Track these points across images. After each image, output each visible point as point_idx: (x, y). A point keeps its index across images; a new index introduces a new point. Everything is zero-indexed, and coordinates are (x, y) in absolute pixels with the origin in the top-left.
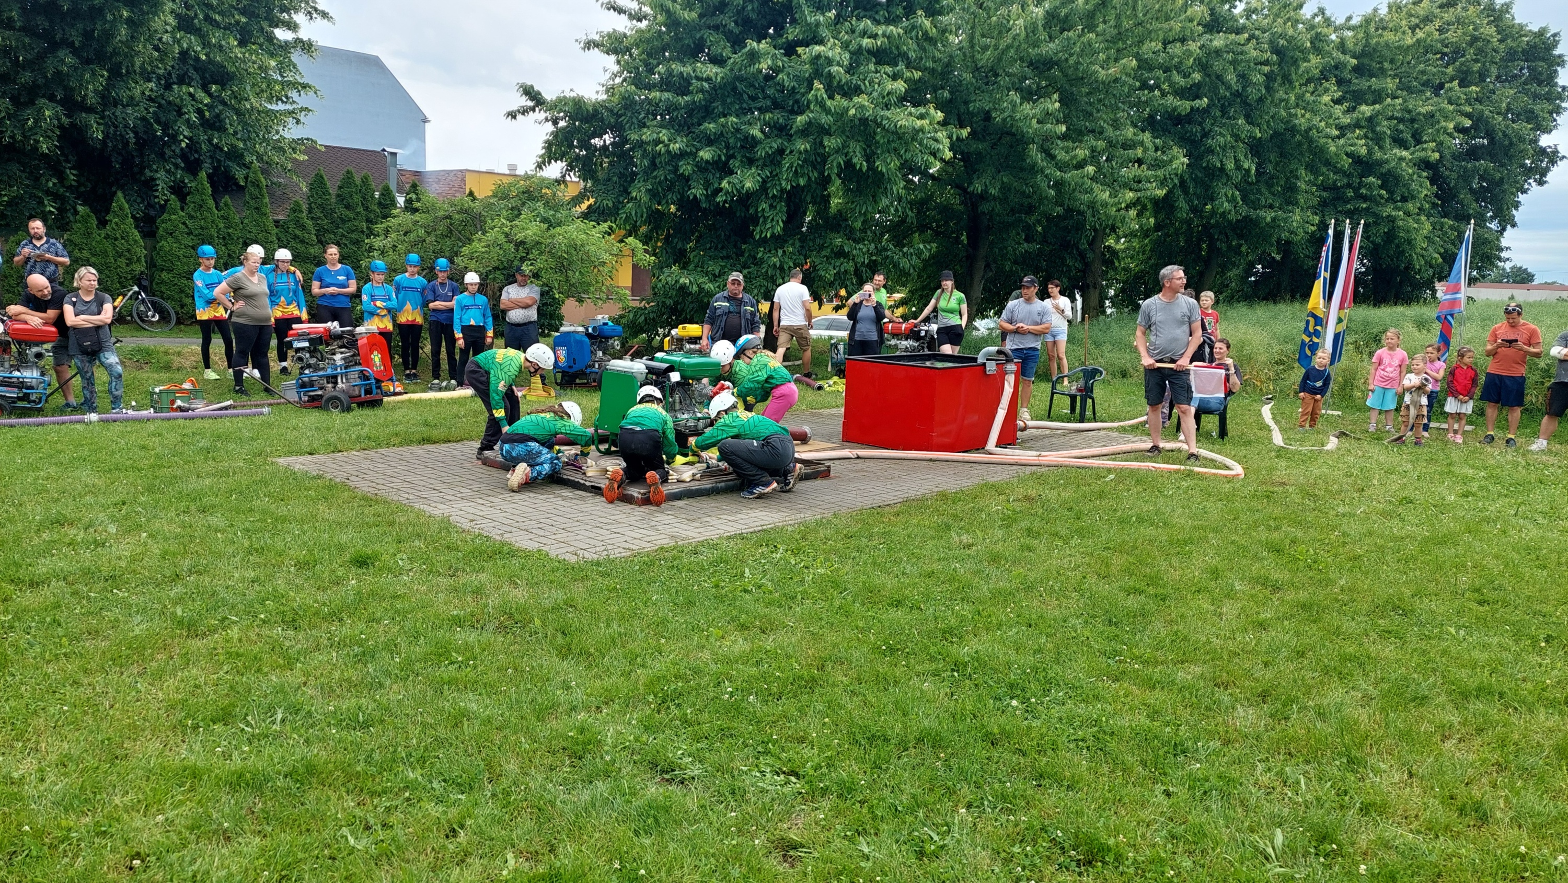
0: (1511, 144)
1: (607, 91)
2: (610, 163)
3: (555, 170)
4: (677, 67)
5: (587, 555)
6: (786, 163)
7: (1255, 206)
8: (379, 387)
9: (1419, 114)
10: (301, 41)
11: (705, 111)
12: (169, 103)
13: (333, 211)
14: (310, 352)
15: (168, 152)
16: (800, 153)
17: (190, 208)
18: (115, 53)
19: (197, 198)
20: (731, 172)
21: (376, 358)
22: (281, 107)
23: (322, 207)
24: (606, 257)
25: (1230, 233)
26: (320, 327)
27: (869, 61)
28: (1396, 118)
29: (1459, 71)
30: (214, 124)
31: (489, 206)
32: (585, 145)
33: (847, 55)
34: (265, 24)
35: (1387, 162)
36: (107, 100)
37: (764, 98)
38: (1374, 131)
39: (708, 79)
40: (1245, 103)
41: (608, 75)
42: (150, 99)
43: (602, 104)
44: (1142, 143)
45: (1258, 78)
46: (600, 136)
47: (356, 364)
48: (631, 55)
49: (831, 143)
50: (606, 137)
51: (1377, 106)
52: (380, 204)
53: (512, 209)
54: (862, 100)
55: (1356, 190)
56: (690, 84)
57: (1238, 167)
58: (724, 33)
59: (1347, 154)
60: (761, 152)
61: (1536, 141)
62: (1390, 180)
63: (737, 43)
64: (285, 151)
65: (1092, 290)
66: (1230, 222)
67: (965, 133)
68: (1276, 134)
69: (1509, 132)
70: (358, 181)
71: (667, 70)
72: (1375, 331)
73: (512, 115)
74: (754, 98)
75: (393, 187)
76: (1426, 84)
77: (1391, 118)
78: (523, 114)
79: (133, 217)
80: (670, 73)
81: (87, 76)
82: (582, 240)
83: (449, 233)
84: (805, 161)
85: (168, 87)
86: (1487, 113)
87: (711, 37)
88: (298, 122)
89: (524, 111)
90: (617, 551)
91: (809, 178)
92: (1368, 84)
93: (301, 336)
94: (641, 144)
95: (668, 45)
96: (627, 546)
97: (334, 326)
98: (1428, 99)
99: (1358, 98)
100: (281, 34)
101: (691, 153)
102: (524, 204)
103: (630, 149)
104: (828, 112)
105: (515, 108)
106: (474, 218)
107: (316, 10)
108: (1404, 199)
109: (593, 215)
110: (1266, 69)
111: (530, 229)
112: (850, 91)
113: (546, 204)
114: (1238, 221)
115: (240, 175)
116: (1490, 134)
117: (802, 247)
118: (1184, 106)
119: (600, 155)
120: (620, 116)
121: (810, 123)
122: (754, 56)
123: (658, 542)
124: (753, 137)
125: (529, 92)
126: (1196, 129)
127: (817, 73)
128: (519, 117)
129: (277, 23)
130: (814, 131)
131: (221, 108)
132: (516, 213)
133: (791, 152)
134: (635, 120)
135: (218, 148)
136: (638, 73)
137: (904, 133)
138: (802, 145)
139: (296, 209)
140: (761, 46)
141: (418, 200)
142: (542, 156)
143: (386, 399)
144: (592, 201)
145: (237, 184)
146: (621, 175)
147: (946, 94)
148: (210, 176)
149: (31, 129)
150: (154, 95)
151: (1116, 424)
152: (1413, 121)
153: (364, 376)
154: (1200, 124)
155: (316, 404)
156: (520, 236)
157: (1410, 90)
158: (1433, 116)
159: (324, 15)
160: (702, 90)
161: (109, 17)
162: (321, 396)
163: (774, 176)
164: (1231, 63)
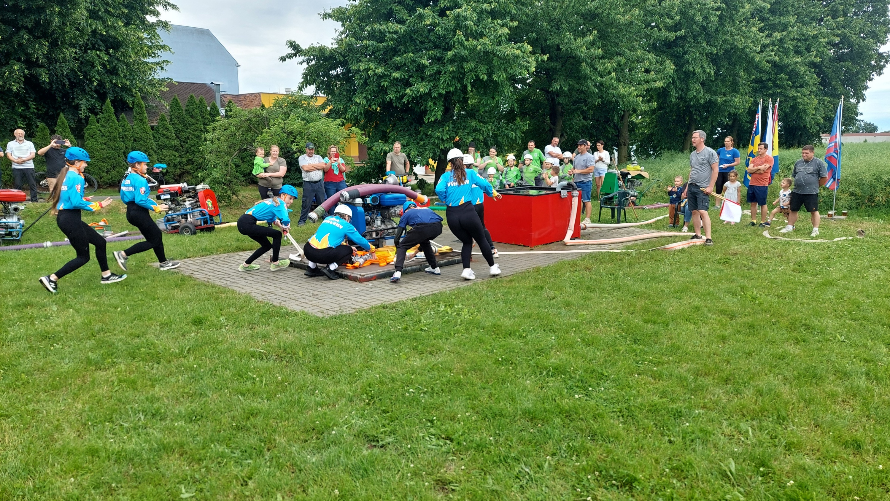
0: (863, 51)
1: (338, 43)
2: (341, 84)
3: (310, 90)
4: (377, 26)
5: (329, 312)
6: (442, 78)
7: (715, 93)
8: (211, 220)
9: (809, 36)
10: (160, 22)
11: (395, 51)
12: (87, 61)
13: (184, 120)
14: (171, 201)
15: (87, 89)
16: (450, 73)
17: (102, 122)
18: (53, 33)
19: (106, 115)
20: (411, 85)
21: (209, 202)
22: (151, 60)
23: (178, 117)
24: (339, 139)
25: (701, 110)
26: (176, 186)
27: (488, 18)
28: (797, 39)
29: (832, 10)
30: (114, 72)
31: (272, 112)
32: (326, 75)
33: (475, 15)
34: (139, 13)
35: (791, 65)
36: (51, 60)
37: (429, 42)
38: (783, 47)
39: (396, 32)
40: (707, 34)
41: (338, 33)
42: (75, 58)
43: (335, 50)
44: (648, 59)
45: (714, 19)
46: (335, 69)
47: (198, 207)
48: (350, 21)
49: (467, 66)
50: (338, 69)
51: (784, 33)
52: (211, 114)
53: (285, 113)
54: (485, 40)
55: (774, 82)
56: (385, 36)
57: (705, 72)
58: (404, 5)
59: (767, 61)
60: (427, 73)
61: (877, 50)
62: (793, 75)
63: (411, 10)
64: (155, 87)
65: (623, 146)
66: (700, 104)
67: (545, 57)
68: (726, 51)
69: (862, 44)
70: (197, 101)
71: (372, 29)
72: (787, 163)
73: (283, 59)
74: (422, 43)
75: (218, 104)
76: (813, 19)
77: (794, 39)
78: (290, 58)
79: (70, 127)
80: (373, 30)
81: (37, 46)
82: (325, 129)
83: (249, 129)
84: (453, 77)
85: (86, 52)
86: (848, 34)
87: (396, 8)
88: (162, 69)
89: (290, 56)
90: (348, 309)
91: (456, 87)
92: (779, 20)
93: (165, 192)
94: (359, 71)
95: (372, 14)
96: (353, 306)
97: (184, 185)
98: (814, 28)
99: (773, 28)
100: (151, 19)
101: (387, 75)
102: (291, 110)
103: (353, 76)
104: (465, 48)
105: (285, 55)
106: (263, 120)
107: (169, 4)
108: (801, 86)
109: (332, 115)
110: (719, 13)
111: (295, 124)
112: (479, 36)
113: (304, 109)
114: (706, 103)
115: (129, 100)
116: (851, 46)
117: (453, 128)
118: (672, 36)
119: (335, 80)
120: (346, 56)
121: (455, 55)
122: (421, 17)
123: (371, 304)
124: (423, 64)
125: (293, 45)
126: (679, 49)
127: (458, 26)
128: (287, 60)
129: (146, 12)
130: (458, 60)
131: (116, 62)
132: (287, 115)
133: (445, 73)
134: (354, 58)
135: (116, 85)
136: (355, 31)
137: (509, 59)
138: (451, 68)
139: (163, 119)
140: (426, 11)
141: (231, 110)
142: (302, 83)
143: (216, 226)
144: (331, 106)
145: (128, 107)
146: (348, 91)
147: (534, 34)
148: (112, 102)
149: (7, 78)
150: (77, 56)
151: (638, 224)
152: (806, 40)
153: (202, 214)
154: (682, 47)
155: (176, 231)
156: (290, 129)
157: (802, 22)
158: (817, 37)
159: (174, 7)
160: (392, 39)
161: (48, 12)
162: (179, 226)
163: (435, 87)
164: (699, 10)
